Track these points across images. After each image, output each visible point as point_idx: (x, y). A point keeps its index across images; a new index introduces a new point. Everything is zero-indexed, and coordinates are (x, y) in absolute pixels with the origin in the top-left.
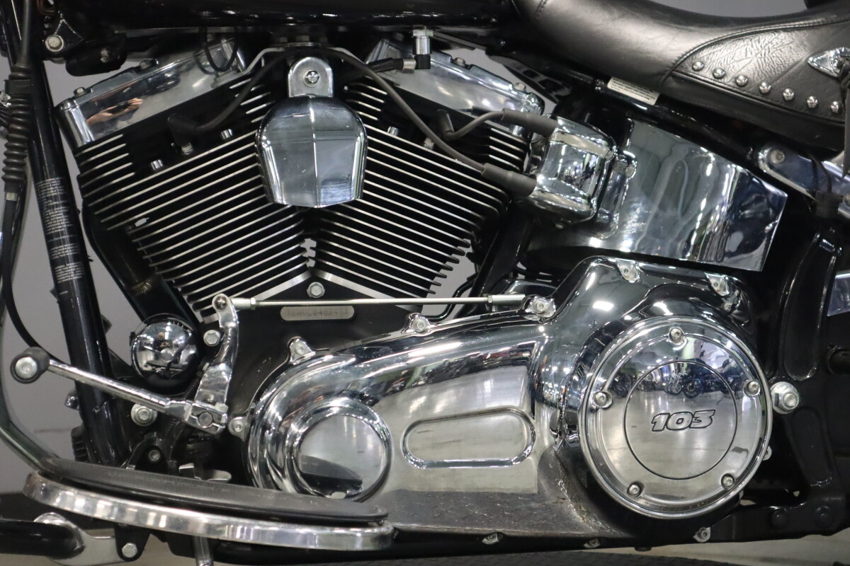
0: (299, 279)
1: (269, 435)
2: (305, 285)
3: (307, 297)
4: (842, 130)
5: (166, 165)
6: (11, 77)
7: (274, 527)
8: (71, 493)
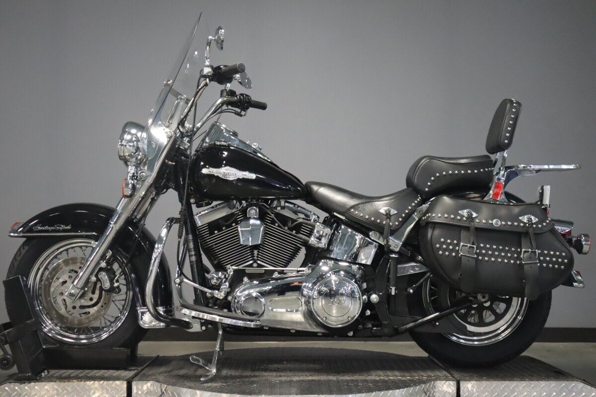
0: (251, 262)
1: (236, 301)
2: (252, 264)
3: (253, 267)
4: (384, 228)
5: (218, 232)
6: (181, 211)
7: (234, 321)
8: (186, 310)
